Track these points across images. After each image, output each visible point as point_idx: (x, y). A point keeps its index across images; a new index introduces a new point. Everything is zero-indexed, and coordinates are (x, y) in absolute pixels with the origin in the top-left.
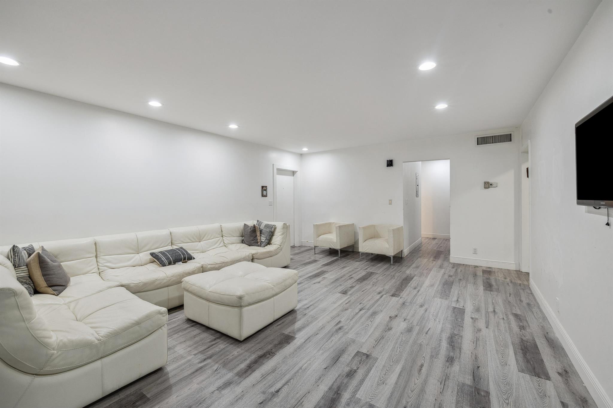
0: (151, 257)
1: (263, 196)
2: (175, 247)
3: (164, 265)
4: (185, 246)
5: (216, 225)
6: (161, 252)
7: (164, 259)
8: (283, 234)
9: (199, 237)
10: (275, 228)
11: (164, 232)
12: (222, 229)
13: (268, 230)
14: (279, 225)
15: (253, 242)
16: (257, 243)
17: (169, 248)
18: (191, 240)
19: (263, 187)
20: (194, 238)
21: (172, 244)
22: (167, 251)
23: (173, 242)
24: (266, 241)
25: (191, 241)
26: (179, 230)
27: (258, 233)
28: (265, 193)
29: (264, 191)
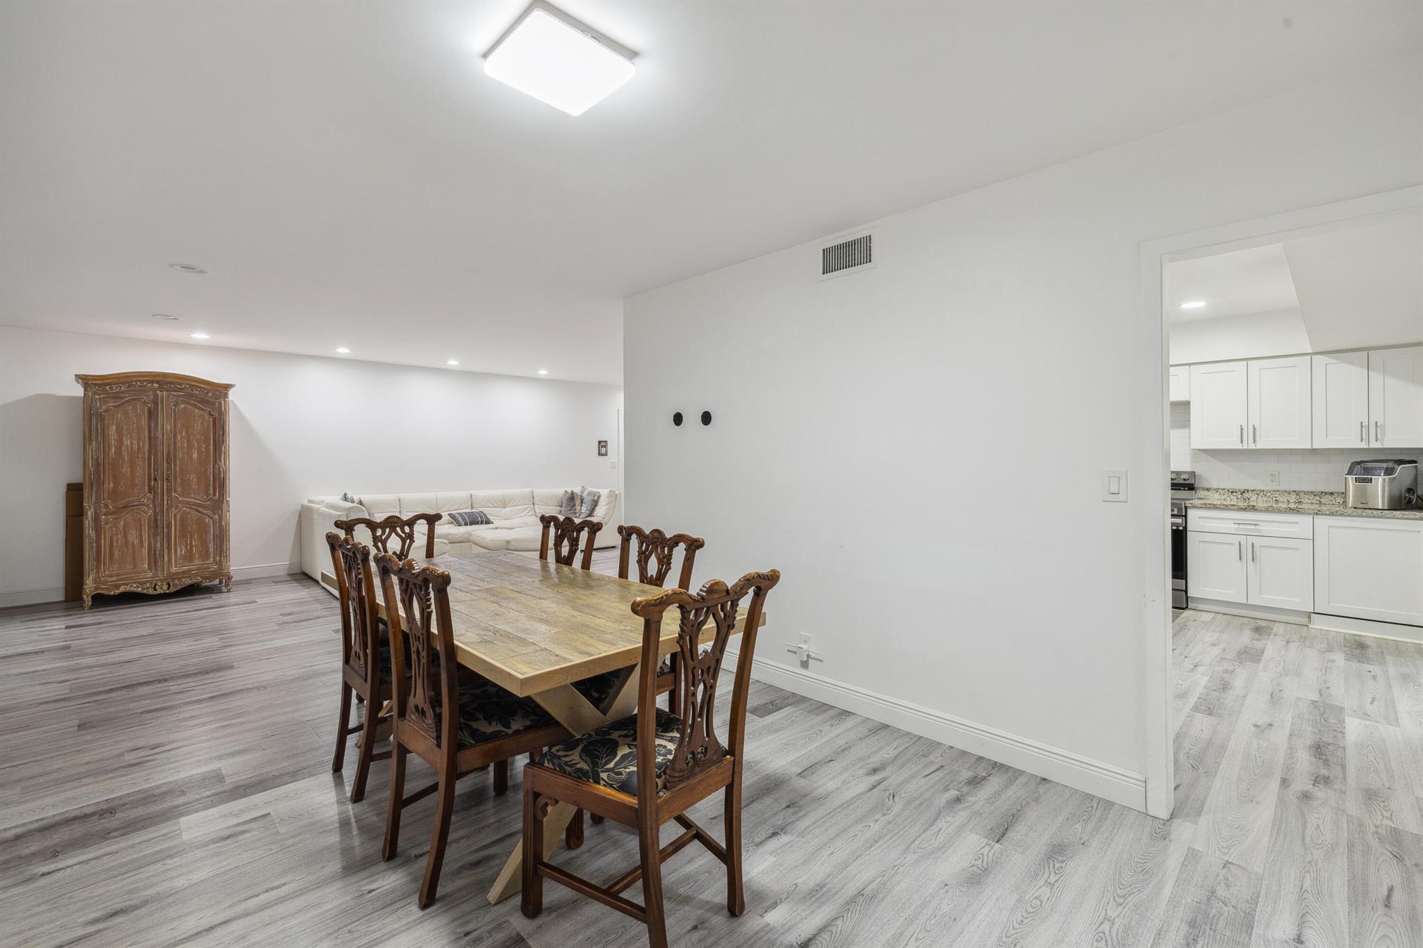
0: (449, 518)
1: (600, 454)
2: (474, 510)
3: (460, 525)
4: (485, 510)
5: (527, 490)
6: (458, 514)
7: (460, 519)
8: (608, 504)
9: (504, 503)
10: (599, 497)
11: (465, 494)
12: (534, 495)
13: (590, 498)
14: (604, 492)
15: (570, 512)
16: (576, 513)
17: (469, 510)
18: (493, 504)
19: (600, 442)
20: (497, 503)
21: (472, 508)
22: (465, 513)
23: (474, 505)
24: (587, 512)
25: (491, 506)
26: (480, 493)
27: (578, 502)
28: (603, 450)
29: (602, 447)
